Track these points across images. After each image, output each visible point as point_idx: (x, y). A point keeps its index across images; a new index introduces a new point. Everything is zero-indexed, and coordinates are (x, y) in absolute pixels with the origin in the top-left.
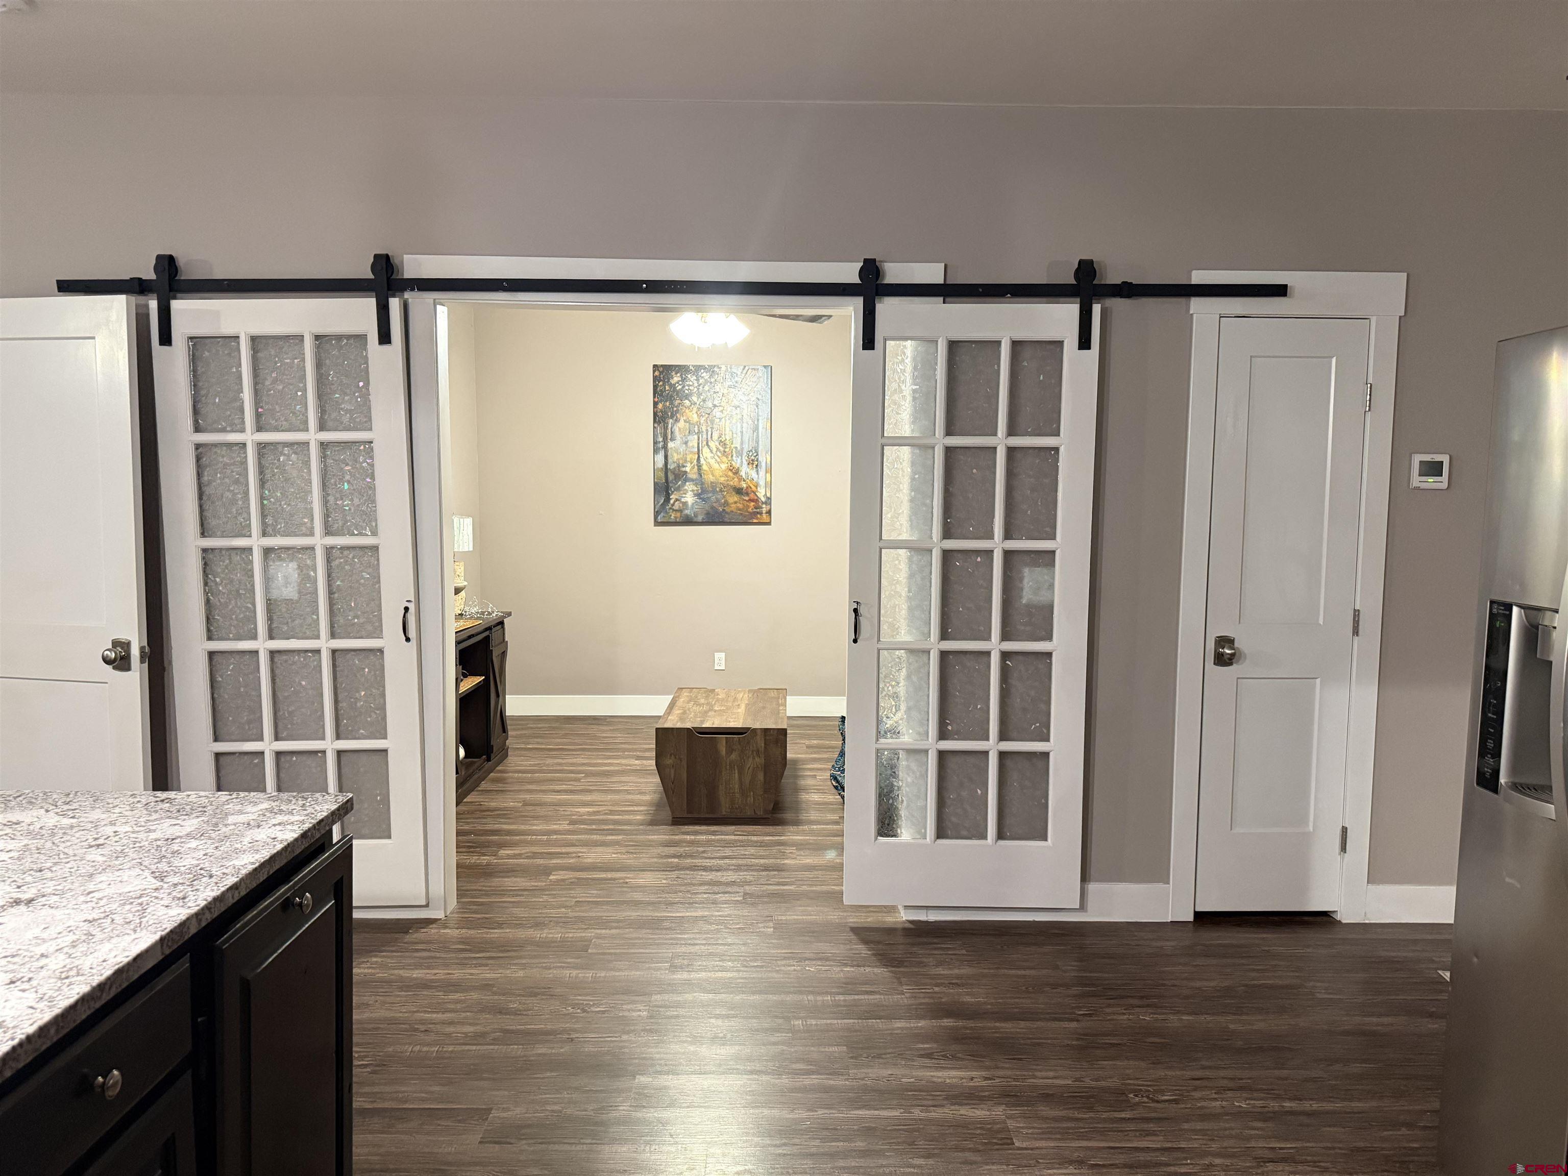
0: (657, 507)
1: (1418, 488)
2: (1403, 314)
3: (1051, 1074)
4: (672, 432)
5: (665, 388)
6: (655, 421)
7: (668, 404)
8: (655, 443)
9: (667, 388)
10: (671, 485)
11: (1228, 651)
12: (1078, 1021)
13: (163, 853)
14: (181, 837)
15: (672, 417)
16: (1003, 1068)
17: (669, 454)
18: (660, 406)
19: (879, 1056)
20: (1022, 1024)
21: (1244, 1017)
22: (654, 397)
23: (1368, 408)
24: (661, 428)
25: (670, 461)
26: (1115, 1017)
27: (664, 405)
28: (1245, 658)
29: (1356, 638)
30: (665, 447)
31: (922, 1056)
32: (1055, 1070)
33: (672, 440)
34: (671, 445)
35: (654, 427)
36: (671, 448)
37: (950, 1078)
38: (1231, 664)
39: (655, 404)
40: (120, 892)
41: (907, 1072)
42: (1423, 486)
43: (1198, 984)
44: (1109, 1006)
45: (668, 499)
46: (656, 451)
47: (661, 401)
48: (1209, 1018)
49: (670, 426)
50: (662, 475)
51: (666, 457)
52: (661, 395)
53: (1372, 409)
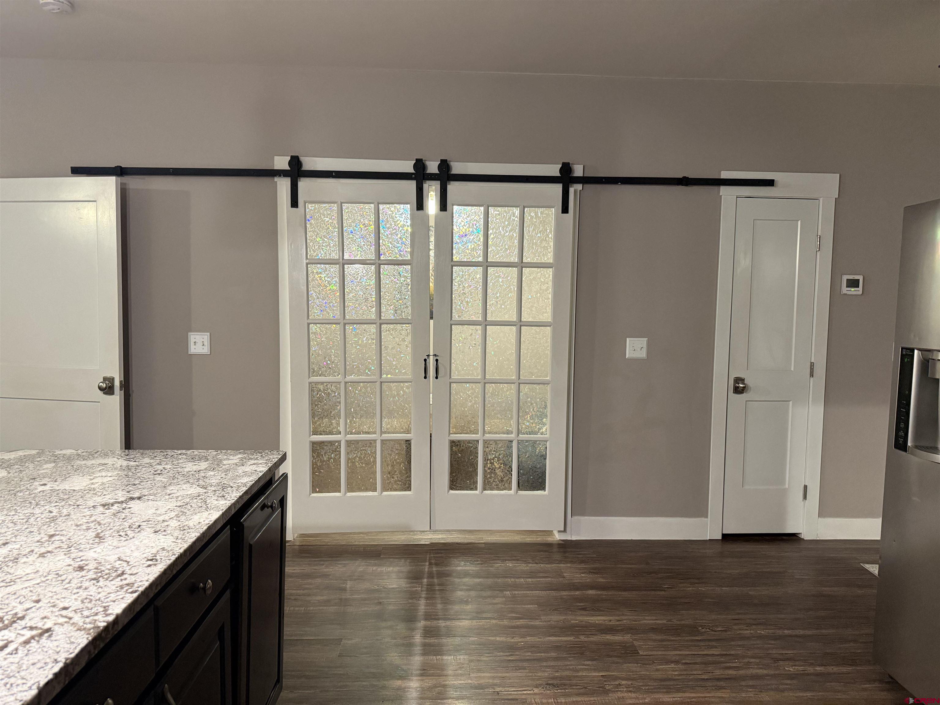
1: (846, 295)
2: (837, 197)
3: (654, 618)
11: (741, 386)
12: (665, 591)
13: (197, 477)
14: (202, 470)
16: (626, 615)
19: (556, 610)
20: (634, 592)
21: (758, 588)
23: (818, 249)
26: (684, 589)
28: (750, 390)
29: (812, 379)
31: (581, 609)
32: (656, 616)
37: (598, 620)
38: (742, 393)
40: (187, 494)
41: (573, 617)
42: (849, 293)
43: (729, 572)
44: (681, 583)
48: (737, 589)
53: (820, 250)
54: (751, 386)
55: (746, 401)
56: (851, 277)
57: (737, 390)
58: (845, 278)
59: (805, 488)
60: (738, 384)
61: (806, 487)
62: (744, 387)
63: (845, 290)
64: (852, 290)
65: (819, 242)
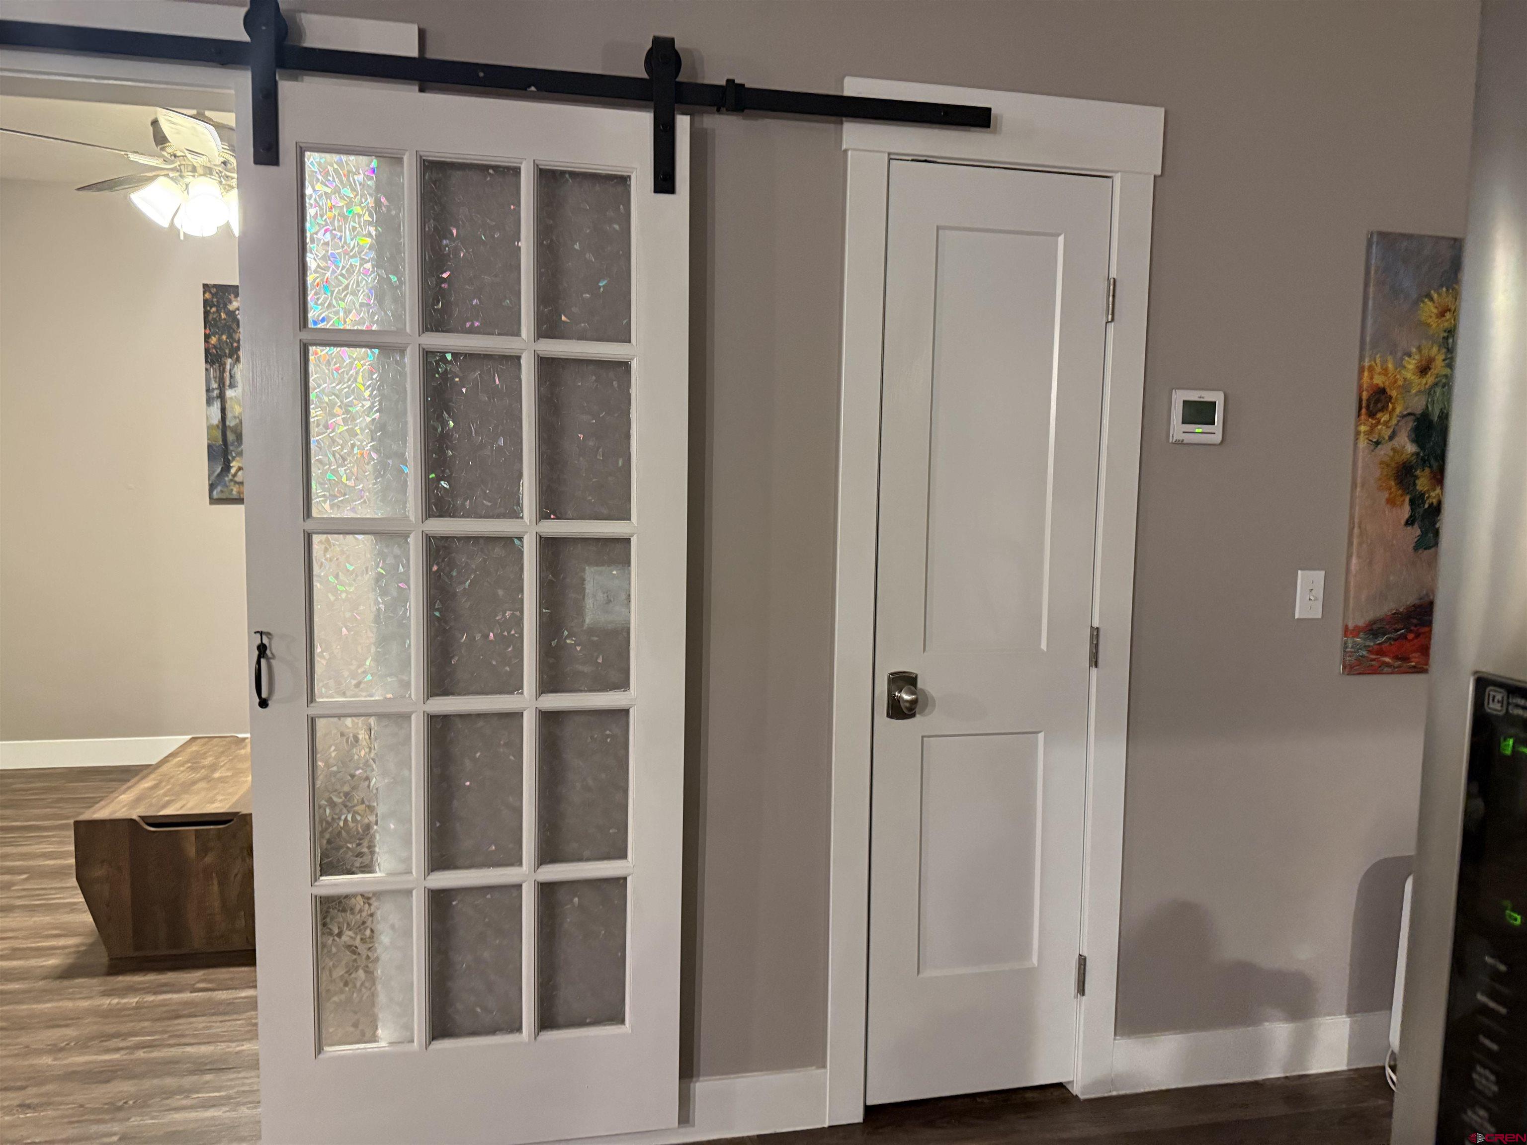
0: (213, 478)
1: (1180, 443)
2: (1159, 172)
4: (231, 377)
5: (220, 316)
6: (206, 362)
7: (224, 337)
8: (208, 390)
9: (223, 315)
10: (231, 448)
11: (906, 697)
15: (231, 356)
17: (228, 406)
18: (213, 340)
22: (205, 327)
23: (1110, 317)
24: (215, 370)
25: (229, 415)
27: (219, 340)
28: (934, 706)
29: (1094, 671)
30: (222, 397)
33: (232, 386)
34: (229, 393)
35: (206, 370)
36: (231, 398)
38: (913, 715)
39: (207, 337)
42: (1188, 438)
45: (227, 468)
46: (209, 402)
47: (214, 335)
49: (228, 367)
50: (218, 434)
51: (223, 410)
52: (215, 325)
53: (1116, 317)
54: (934, 695)
55: (923, 737)
56: (1194, 396)
57: (898, 711)
58: (1180, 397)
59: (1080, 964)
60: (900, 692)
61: (1082, 961)
62: (914, 702)
63: (1178, 429)
64: (1197, 431)
65: (1114, 296)
